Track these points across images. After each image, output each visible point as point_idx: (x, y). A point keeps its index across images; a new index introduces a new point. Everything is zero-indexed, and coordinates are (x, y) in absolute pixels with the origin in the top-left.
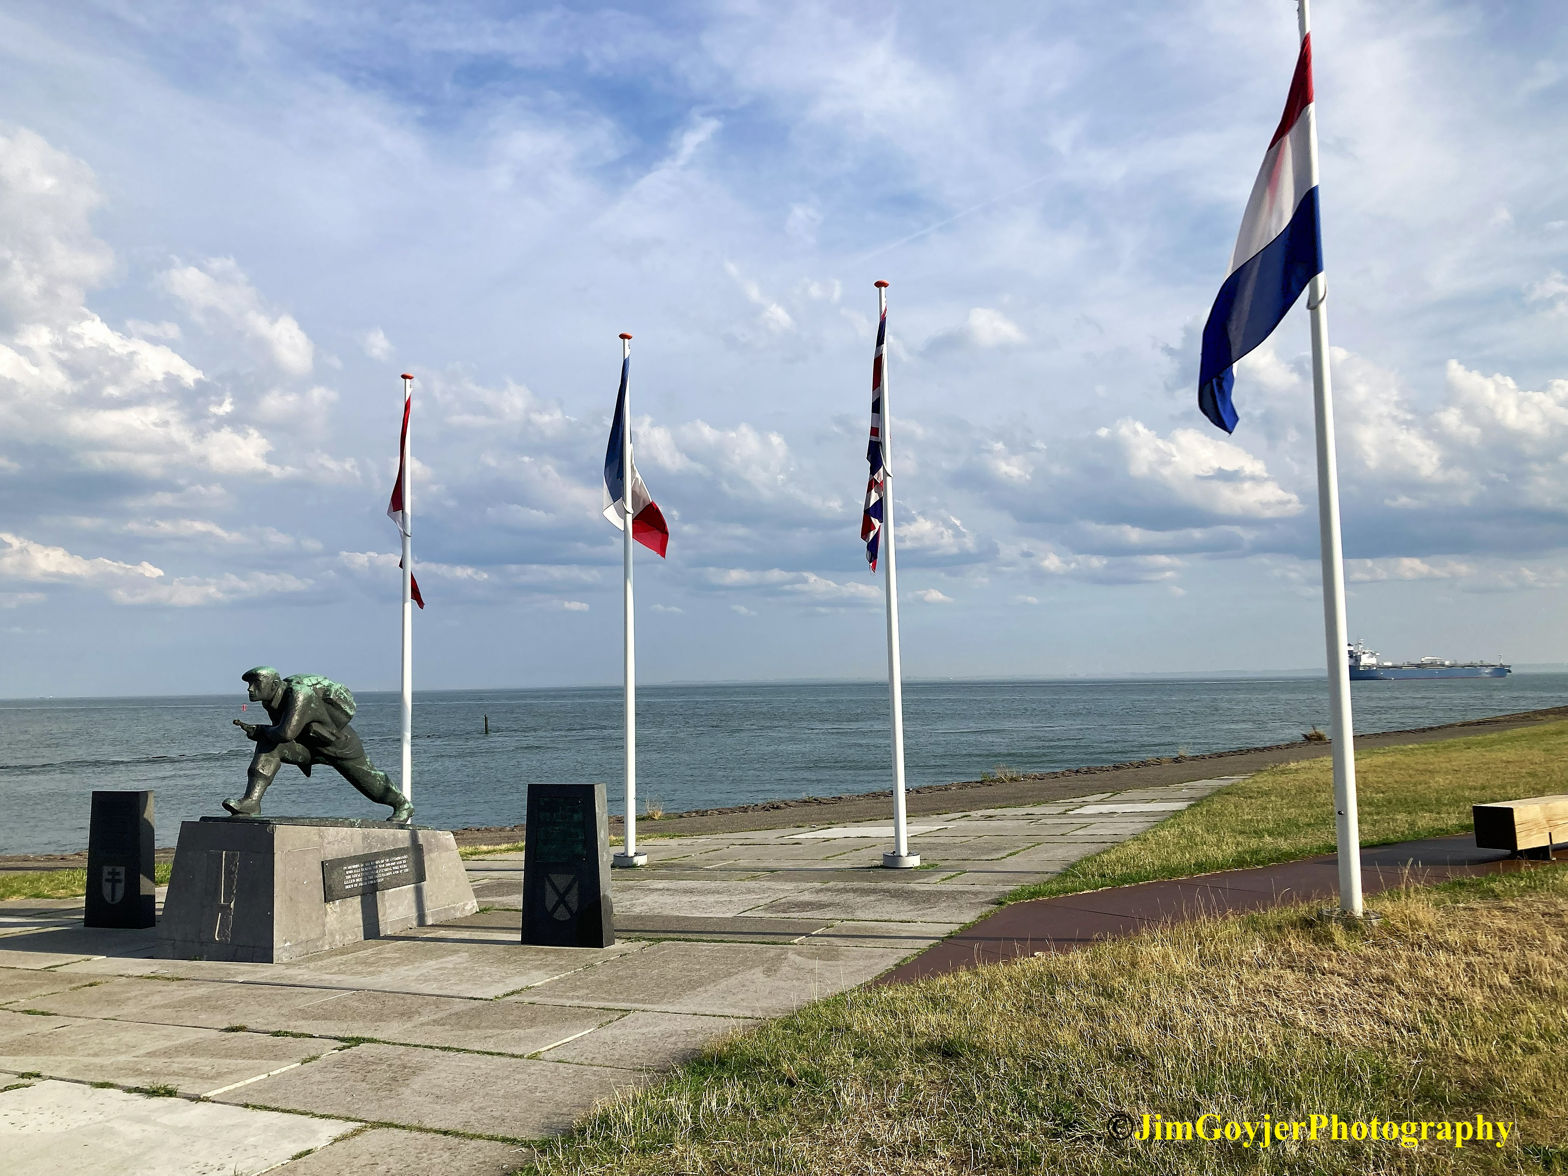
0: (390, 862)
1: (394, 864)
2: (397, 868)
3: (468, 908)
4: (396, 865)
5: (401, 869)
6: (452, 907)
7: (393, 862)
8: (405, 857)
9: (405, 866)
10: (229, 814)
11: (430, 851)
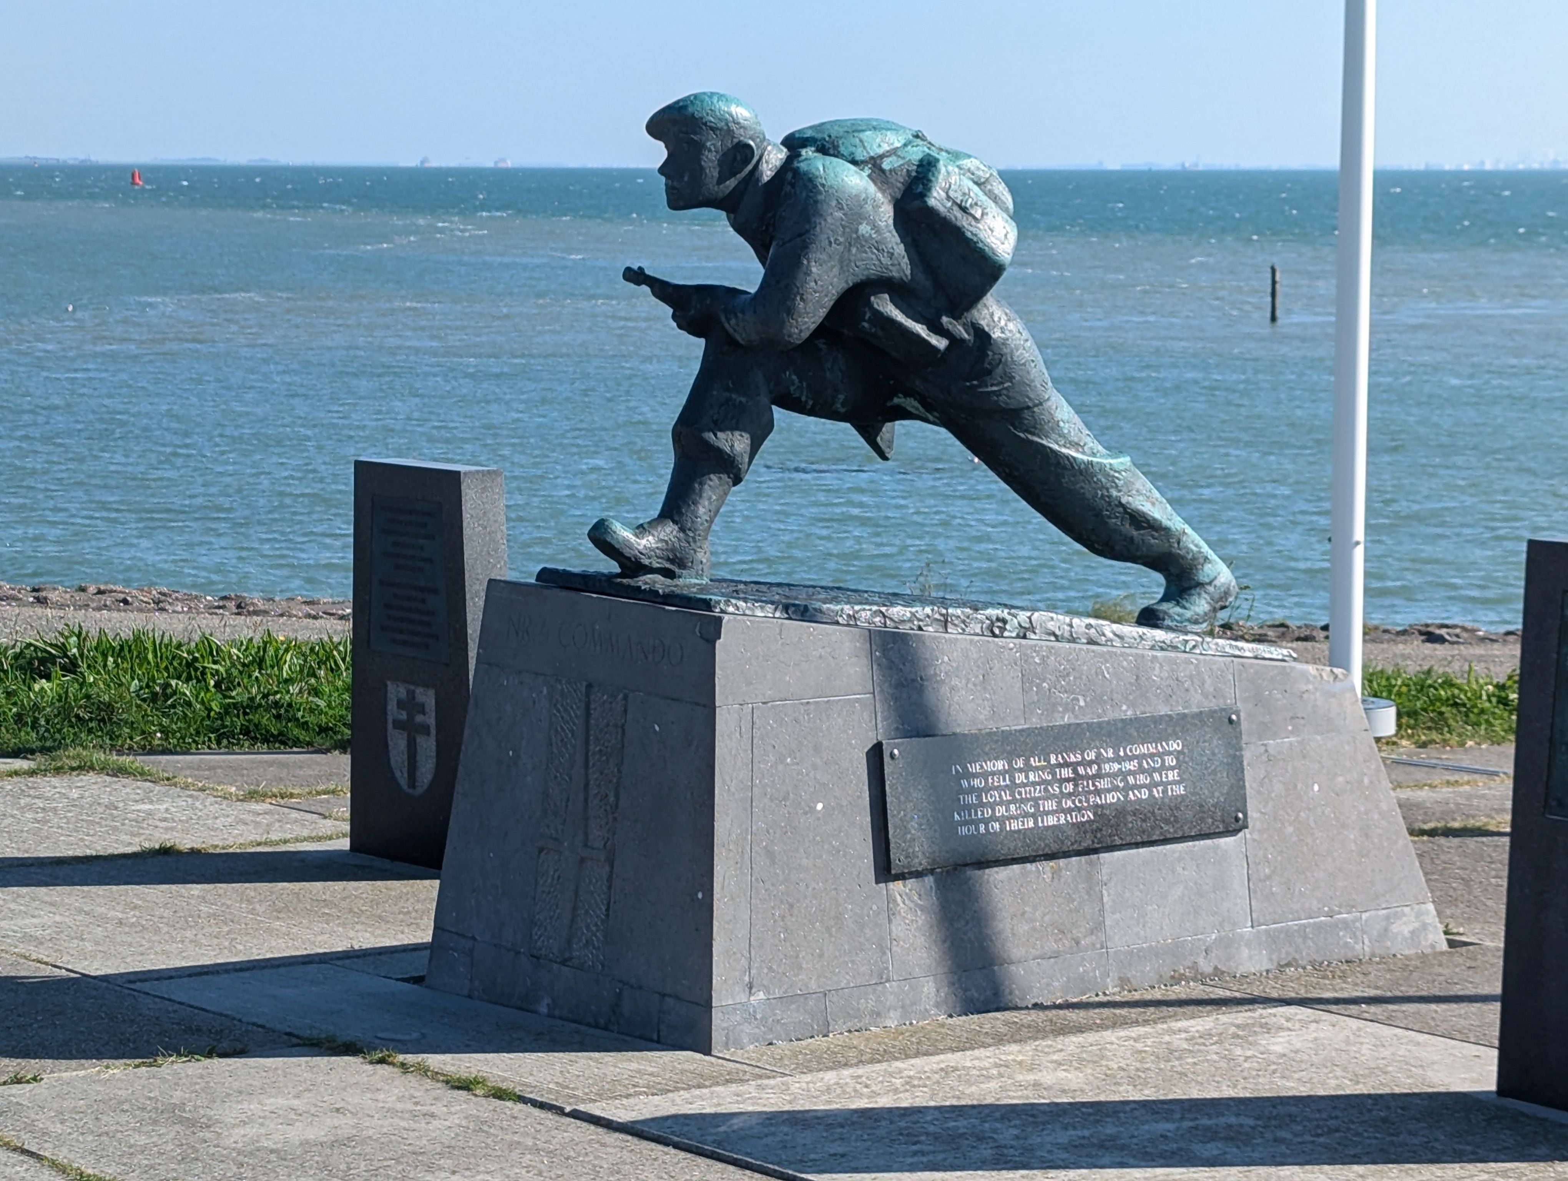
0: (1118, 759)
1: (1132, 766)
2: (1142, 779)
3: (1403, 928)
4: (1141, 770)
5: (1156, 785)
6: (1344, 922)
7: (1131, 759)
8: (1175, 746)
9: (1173, 775)
10: (613, 567)
11: (1265, 730)
